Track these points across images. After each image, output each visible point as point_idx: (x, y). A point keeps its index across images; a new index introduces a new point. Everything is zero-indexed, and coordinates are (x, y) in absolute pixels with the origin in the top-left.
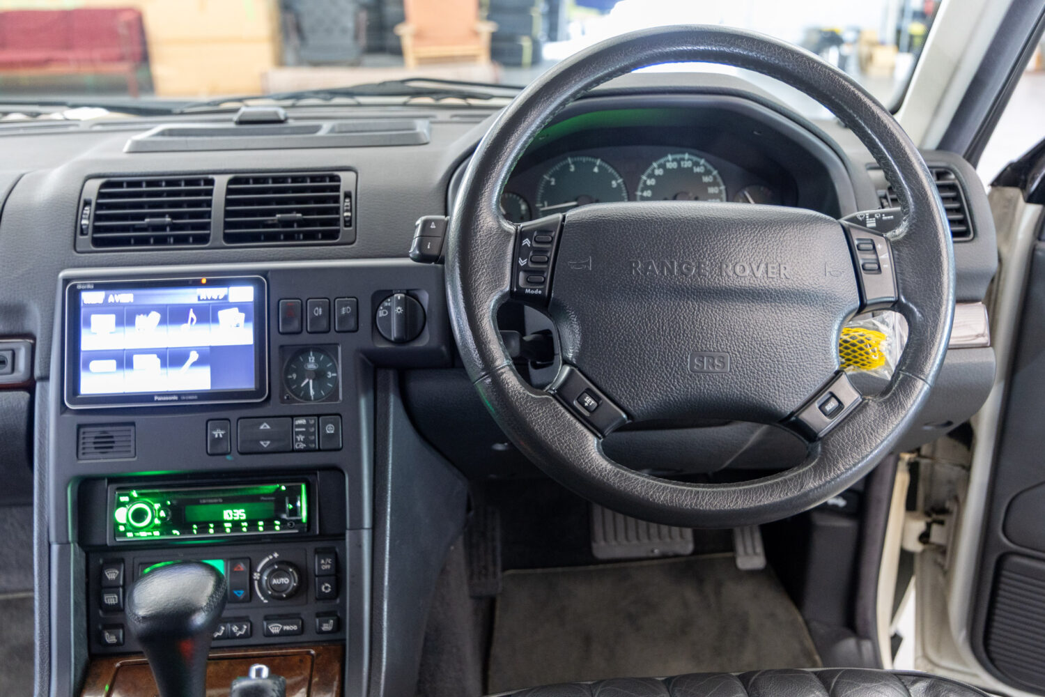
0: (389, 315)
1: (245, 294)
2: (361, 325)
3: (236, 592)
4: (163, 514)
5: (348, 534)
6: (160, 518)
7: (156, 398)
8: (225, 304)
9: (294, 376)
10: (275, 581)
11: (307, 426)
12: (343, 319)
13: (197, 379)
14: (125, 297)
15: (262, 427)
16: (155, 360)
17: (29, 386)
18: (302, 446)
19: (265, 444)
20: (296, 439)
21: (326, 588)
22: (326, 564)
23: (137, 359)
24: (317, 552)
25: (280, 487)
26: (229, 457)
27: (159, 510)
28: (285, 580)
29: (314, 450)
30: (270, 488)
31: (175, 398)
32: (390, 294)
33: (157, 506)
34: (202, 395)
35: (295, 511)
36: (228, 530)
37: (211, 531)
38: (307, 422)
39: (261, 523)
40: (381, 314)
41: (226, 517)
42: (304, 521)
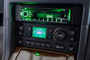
3: (48, 36)
4: (31, 14)
6: (31, 15)
10: (59, 35)
21: (72, 39)
22: (73, 33)
24: (70, 29)
25: (63, 10)
27: (31, 13)
28: (61, 36)
33: (30, 12)
35: (66, 18)
36: (48, 21)
37: (43, 20)
39: (57, 20)
41: (47, 17)
42: (69, 20)
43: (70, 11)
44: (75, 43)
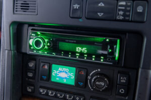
3: (79, 83)
4: (48, 44)
5: (140, 70)
10: (97, 83)
11: (126, 6)
15: (99, 5)
18: (121, 18)
19: (100, 15)
20: (118, 13)
21: (122, 91)
22: (123, 80)
24: (119, 72)
25: (106, 39)
26: (80, 20)
28: (103, 84)
29: (128, 21)
30: (100, 39)
35: (113, 53)
36: (77, 57)
37: (70, 56)
38: (126, 3)
39: (94, 56)
41: (77, 50)
42: (117, 58)
43: (118, 41)
44: (127, 98)
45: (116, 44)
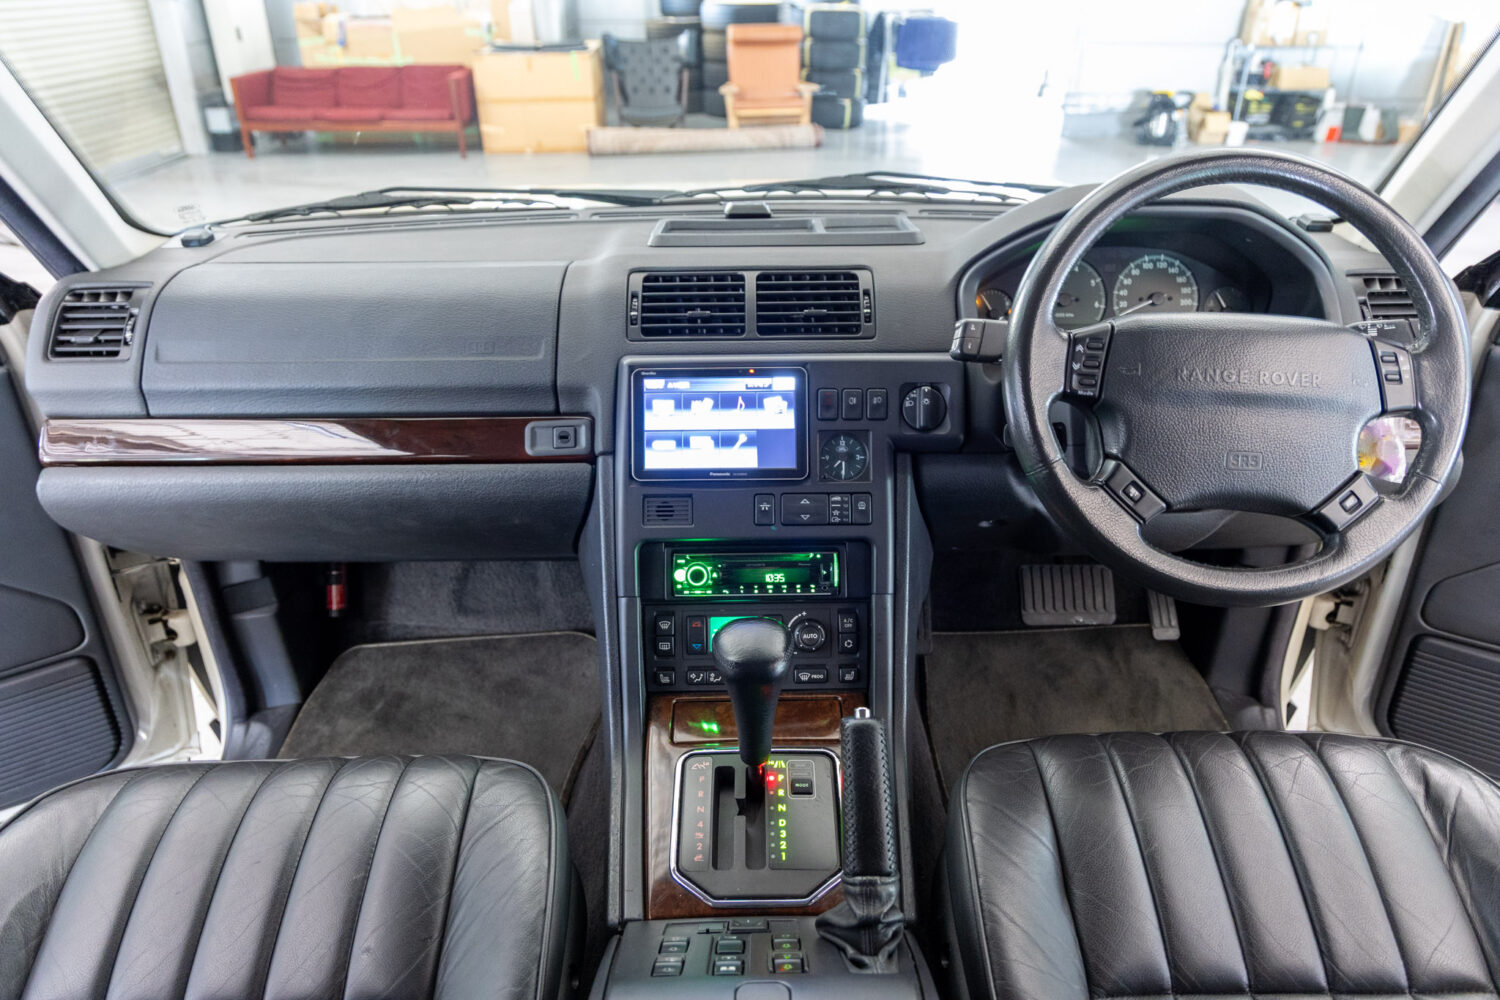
0: (915, 404)
1: (788, 383)
2: (890, 413)
4: (715, 576)
5: (874, 598)
6: (712, 579)
7: (711, 474)
8: (769, 392)
9: (827, 457)
10: (805, 636)
11: (841, 502)
12: (875, 407)
13: (745, 458)
14: (683, 385)
15: (802, 502)
16: (709, 442)
17: (591, 458)
18: (838, 520)
19: (805, 517)
20: (833, 514)
21: (849, 644)
22: (848, 624)
23: (693, 440)
24: (840, 612)
25: (815, 555)
26: (773, 528)
27: (712, 572)
28: (814, 636)
29: (847, 524)
30: (807, 556)
31: (728, 474)
32: (915, 386)
33: (709, 568)
34: (751, 472)
35: (829, 577)
36: (770, 591)
37: (756, 591)
38: (842, 499)
39: (798, 586)
40: (907, 404)
41: (768, 580)
42: (836, 585)
43: (835, 555)
44: (858, 655)
45: (833, 561)
